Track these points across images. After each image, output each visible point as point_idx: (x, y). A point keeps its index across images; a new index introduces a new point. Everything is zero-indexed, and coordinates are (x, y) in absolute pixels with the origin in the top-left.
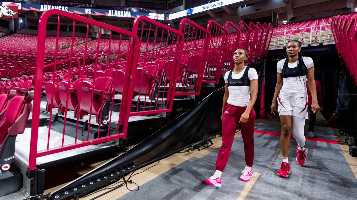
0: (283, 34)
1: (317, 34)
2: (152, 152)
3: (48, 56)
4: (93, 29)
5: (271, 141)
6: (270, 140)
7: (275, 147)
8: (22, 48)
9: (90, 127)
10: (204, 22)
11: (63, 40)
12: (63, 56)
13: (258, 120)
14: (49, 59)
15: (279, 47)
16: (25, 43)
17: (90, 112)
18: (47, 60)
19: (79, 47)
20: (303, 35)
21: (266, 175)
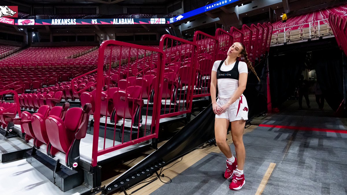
0: (283, 31)
1: (315, 28)
2: (177, 149)
3: (63, 66)
4: (99, 37)
5: (282, 134)
6: (281, 132)
7: (286, 139)
8: (38, 60)
9: (125, 130)
10: (203, 23)
11: (73, 50)
12: (76, 65)
13: (266, 114)
14: (64, 68)
15: (280, 43)
16: (40, 55)
17: (123, 117)
18: (63, 70)
19: (88, 55)
20: (302, 31)
21: (282, 165)
